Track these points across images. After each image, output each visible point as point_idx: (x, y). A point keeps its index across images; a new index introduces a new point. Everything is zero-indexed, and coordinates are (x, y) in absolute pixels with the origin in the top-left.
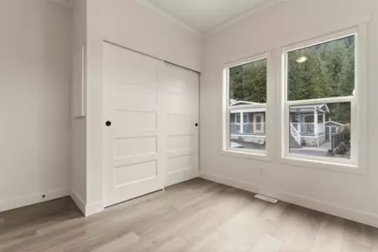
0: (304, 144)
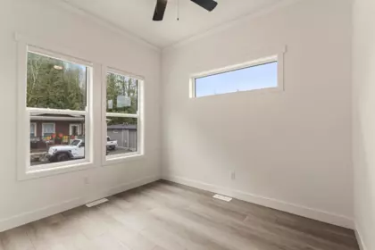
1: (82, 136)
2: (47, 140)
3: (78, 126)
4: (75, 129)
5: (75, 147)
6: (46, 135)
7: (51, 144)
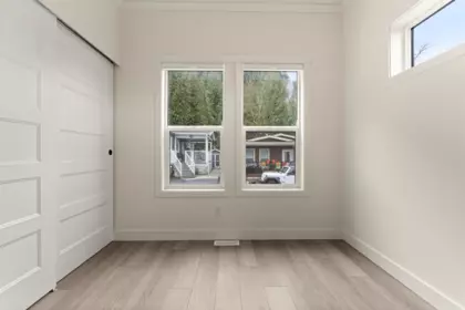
0: (197, 173)
1: (293, 163)
2: (263, 165)
3: (291, 151)
4: (288, 155)
5: (283, 175)
6: (263, 160)
7: (266, 170)
